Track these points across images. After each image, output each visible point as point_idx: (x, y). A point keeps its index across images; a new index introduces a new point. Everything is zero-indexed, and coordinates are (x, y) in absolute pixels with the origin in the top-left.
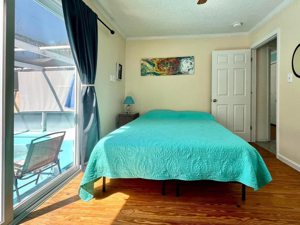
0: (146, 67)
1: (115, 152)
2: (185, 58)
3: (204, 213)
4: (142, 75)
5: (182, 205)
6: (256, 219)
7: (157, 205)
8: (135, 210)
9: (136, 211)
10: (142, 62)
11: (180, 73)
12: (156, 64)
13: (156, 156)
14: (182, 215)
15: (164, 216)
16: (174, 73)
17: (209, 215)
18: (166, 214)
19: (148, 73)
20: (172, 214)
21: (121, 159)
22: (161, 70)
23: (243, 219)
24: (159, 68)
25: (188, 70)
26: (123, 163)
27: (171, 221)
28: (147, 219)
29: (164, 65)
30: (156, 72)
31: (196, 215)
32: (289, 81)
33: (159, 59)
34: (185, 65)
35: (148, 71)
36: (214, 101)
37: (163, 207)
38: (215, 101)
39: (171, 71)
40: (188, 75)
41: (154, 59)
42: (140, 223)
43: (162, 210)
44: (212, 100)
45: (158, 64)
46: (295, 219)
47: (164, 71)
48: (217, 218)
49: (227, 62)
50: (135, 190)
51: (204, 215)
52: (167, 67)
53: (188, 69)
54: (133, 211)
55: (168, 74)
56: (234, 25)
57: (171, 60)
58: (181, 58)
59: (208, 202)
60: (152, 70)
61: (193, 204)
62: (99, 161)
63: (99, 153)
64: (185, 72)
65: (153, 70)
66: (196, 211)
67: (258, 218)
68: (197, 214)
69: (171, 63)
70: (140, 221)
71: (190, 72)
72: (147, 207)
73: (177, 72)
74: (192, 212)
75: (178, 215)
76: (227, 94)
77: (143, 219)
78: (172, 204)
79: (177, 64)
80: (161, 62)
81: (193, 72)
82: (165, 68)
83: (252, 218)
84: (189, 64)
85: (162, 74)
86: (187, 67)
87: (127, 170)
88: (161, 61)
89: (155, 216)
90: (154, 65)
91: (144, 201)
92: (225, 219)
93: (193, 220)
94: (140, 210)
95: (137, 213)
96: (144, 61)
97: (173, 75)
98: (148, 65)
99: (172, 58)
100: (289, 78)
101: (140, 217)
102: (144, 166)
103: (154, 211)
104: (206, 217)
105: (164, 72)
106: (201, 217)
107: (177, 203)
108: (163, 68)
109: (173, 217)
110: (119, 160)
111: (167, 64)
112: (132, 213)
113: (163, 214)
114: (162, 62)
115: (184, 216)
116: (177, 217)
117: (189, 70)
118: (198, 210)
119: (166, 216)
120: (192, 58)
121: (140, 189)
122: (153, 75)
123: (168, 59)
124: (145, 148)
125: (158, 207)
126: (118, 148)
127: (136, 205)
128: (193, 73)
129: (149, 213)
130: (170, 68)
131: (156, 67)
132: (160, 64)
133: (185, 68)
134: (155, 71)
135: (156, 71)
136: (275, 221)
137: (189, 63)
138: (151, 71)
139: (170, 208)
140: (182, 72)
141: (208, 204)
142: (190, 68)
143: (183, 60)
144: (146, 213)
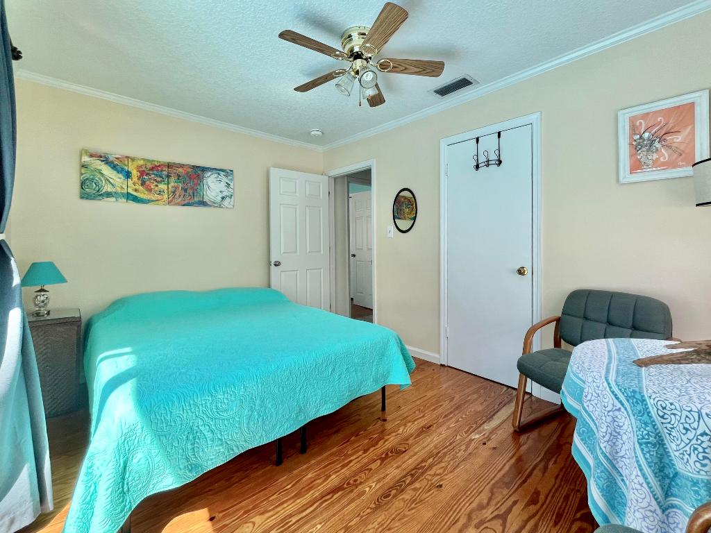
0: (99, 176)
1: (185, 415)
2: (214, 172)
3: (358, 452)
4: (84, 196)
5: (323, 460)
6: (409, 424)
7: (284, 485)
8: (252, 520)
9: (258, 520)
10: (86, 159)
11: (203, 203)
12: (135, 173)
13: (281, 389)
14: (336, 472)
15: (312, 492)
16: (186, 202)
17: (365, 451)
18: (312, 487)
19: (109, 195)
20: (321, 480)
21: (202, 428)
22: (150, 190)
23: (400, 431)
24: (143, 184)
25: (220, 199)
26: (209, 435)
27: (329, 491)
28: (291, 516)
29: (159, 179)
30: (134, 193)
31: (351, 461)
32: (389, 235)
33: (144, 160)
34: (213, 187)
35: (109, 188)
36: (275, 265)
37: (298, 482)
38: (278, 264)
39: (180, 196)
40: (222, 209)
41: (128, 157)
42: (286, 529)
43: (299, 486)
44: (272, 264)
45: (142, 173)
46: (434, 405)
47: (160, 193)
48: (377, 447)
49: (296, 192)
50: (213, 492)
51: (360, 453)
52: (168, 183)
53: (221, 195)
54: (251, 525)
55: (171, 201)
56: (313, 133)
57: (180, 170)
58: (204, 169)
59: (352, 435)
60: (122, 188)
61: (335, 449)
62: (135, 461)
63: (134, 437)
64: (214, 203)
65: (125, 187)
66: (347, 456)
67: (409, 422)
68: (352, 458)
69: (179, 176)
70: (282, 527)
71: (226, 202)
72: (271, 499)
73: (196, 199)
74: (344, 460)
75: (330, 476)
76: (296, 252)
77: (282, 520)
78: (307, 468)
79: (196, 181)
80: (152, 169)
81: (232, 203)
82: (163, 186)
83: (405, 425)
84: (222, 186)
85: (153, 201)
86: (218, 191)
87: (222, 445)
88: (149, 166)
89: (298, 501)
90: (128, 175)
91: (254, 495)
92: (384, 443)
93: (354, 469)
94: (263, 513)
95: (263, 520)
96: (91, 156)
97: (184, 205)
98: (107, 171)
99: (182, 166)
100: (388, 231)
101: (274, 522)
102: (260, 420)
103: (289, 497)
104: (364, 455)
105: (159, 197)
106: (360, 458)
107: (313, 462)
108: (157, 186)
109: (325, 484)
110: (197, 432)
111: (168, 176)
112: (252, 528)
113: (307, 490)
114: (154, 172)
115: (339, 471)
116: (330, 479)
117: (223, 198)
118: (349, 453)
119: (316, 489)
120: (228, 173)
121: (223, 482)
122: (124, 200)
123: (169, 166)
124: (257, 381)
125: (289, 487)
126: (192, 402)
127: (245, 513)
128: (231, 206)
129: (285, 505)
130: (176, 188)
131: (135, 179)
132: (147, 174)
133: (214, 194)
134: (130, 191)
135: (136, 190)
136: (423, 416)
137: (223, 184)
138: (119, 190)
139: (309, 476)
140: (208, 203)
141: (353, 438)
142: (225, 194)
143: (210, 173)
144: (279, 509)
